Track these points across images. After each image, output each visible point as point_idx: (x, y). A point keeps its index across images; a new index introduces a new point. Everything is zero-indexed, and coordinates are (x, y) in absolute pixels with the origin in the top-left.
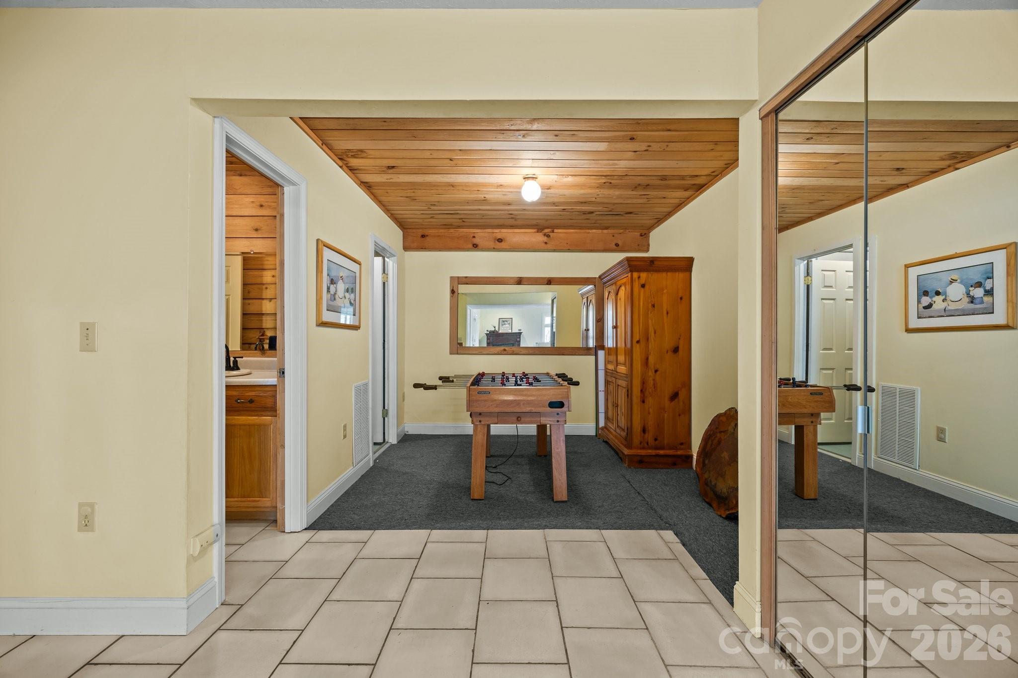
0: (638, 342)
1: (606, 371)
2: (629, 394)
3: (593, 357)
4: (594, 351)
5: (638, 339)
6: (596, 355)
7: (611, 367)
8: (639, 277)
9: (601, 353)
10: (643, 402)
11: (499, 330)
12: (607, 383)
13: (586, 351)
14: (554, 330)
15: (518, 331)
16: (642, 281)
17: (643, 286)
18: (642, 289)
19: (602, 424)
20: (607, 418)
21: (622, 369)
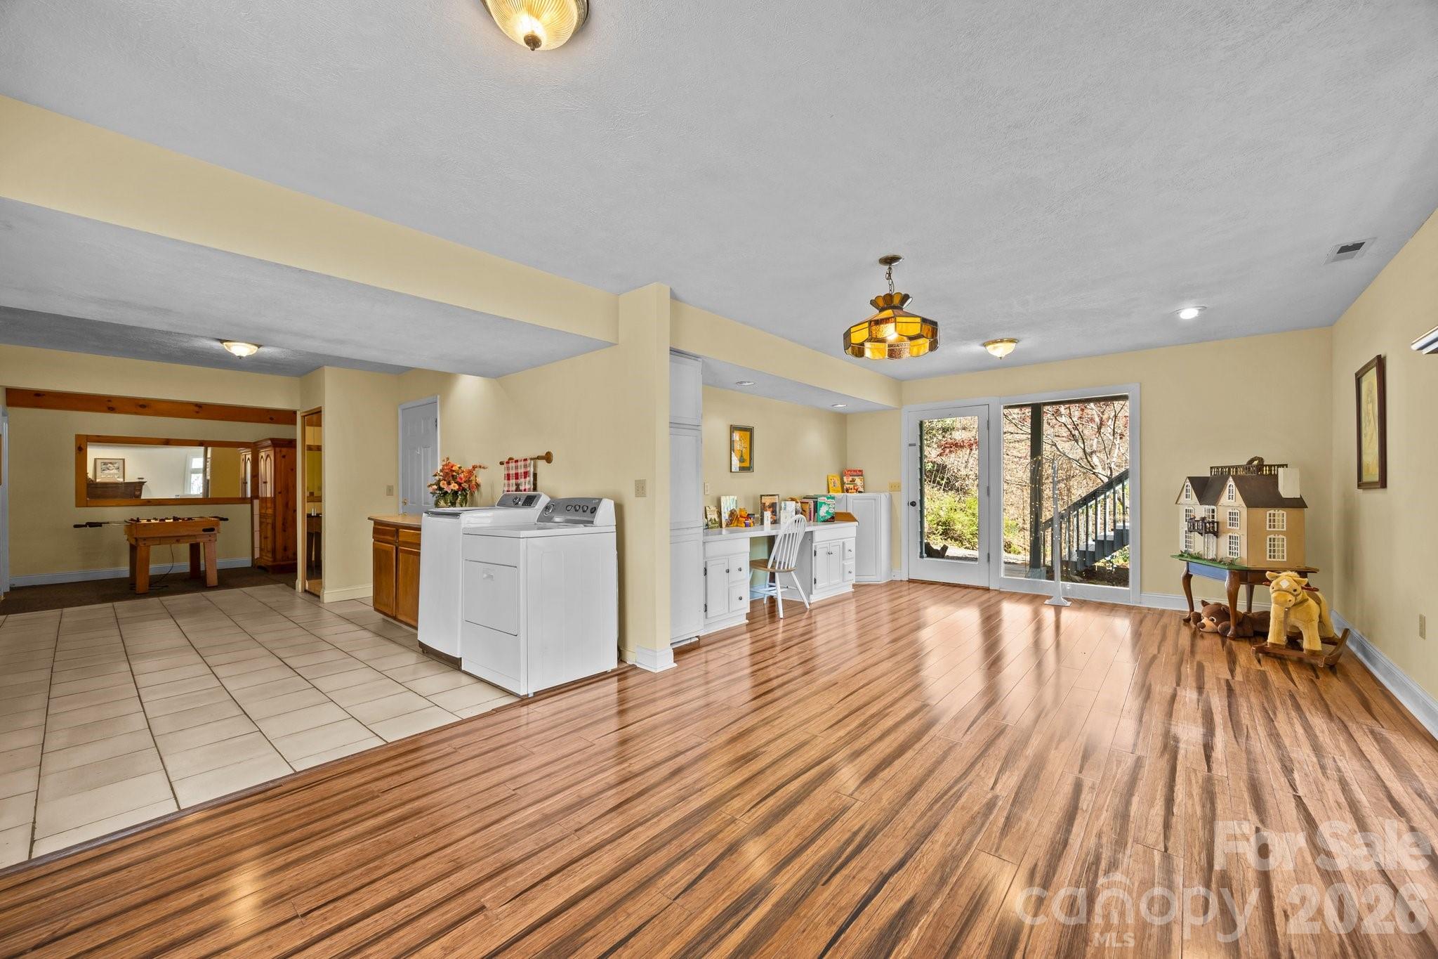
0: (280, 493)
1: (261, 516)
2: (274, 527)
3: (250, 505)
4: (251, 501)
5: (279, 491)
6: (252, 504)
7: (263, 511)
8: (280, 451)
9: (256, 502)
10: (285, 531)
11: (95, 479)
12: (261, 523)
13: (243, 500)
14: (208, 477)
15: (138, 480)
16: (283, 453)
17: (284, 457)
18: (283, 459)
19: (257, 555)
20: (261, 550)
21: (270, 511)
